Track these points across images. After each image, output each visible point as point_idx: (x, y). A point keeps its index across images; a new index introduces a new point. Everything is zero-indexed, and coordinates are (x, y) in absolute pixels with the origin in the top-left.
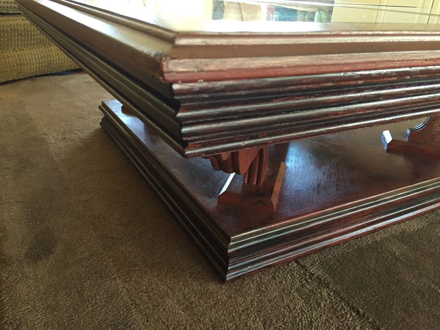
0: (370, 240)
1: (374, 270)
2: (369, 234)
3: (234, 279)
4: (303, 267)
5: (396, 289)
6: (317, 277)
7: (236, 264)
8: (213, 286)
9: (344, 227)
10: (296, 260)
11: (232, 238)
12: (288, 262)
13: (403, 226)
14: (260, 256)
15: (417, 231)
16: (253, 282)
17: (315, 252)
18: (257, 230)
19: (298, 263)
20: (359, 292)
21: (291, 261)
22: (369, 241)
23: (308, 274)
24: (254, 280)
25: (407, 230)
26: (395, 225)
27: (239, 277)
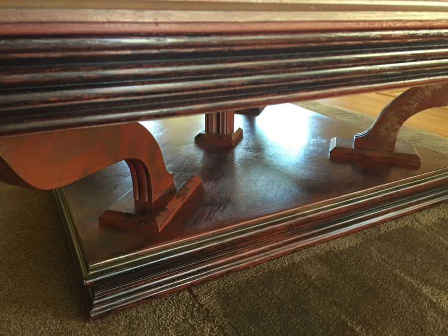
0: (286, 261)
1: (278, 299)
2: (289, 254)
3: (101, 314)
4: (195, 296)
5: (296, 321)
6: (206, 309)
7: (104, 297)
8: (73, 324)
9: (254, 248)
10: (189, 288)
11: (91, 266)
12: (180, 290)
13: (332, 243)
14: (137, 286)
15: (347, 250)
16: (126, 317)
17: (215, 278)
18: (127, 256)
19: (191, 291)
20: (249, 327)
21: (184, 290)
22: (285, 263)
23: (197, 305)
24: (128, 315)
25: (335, 248)
26: (322, 243)
27: (109, 313)
